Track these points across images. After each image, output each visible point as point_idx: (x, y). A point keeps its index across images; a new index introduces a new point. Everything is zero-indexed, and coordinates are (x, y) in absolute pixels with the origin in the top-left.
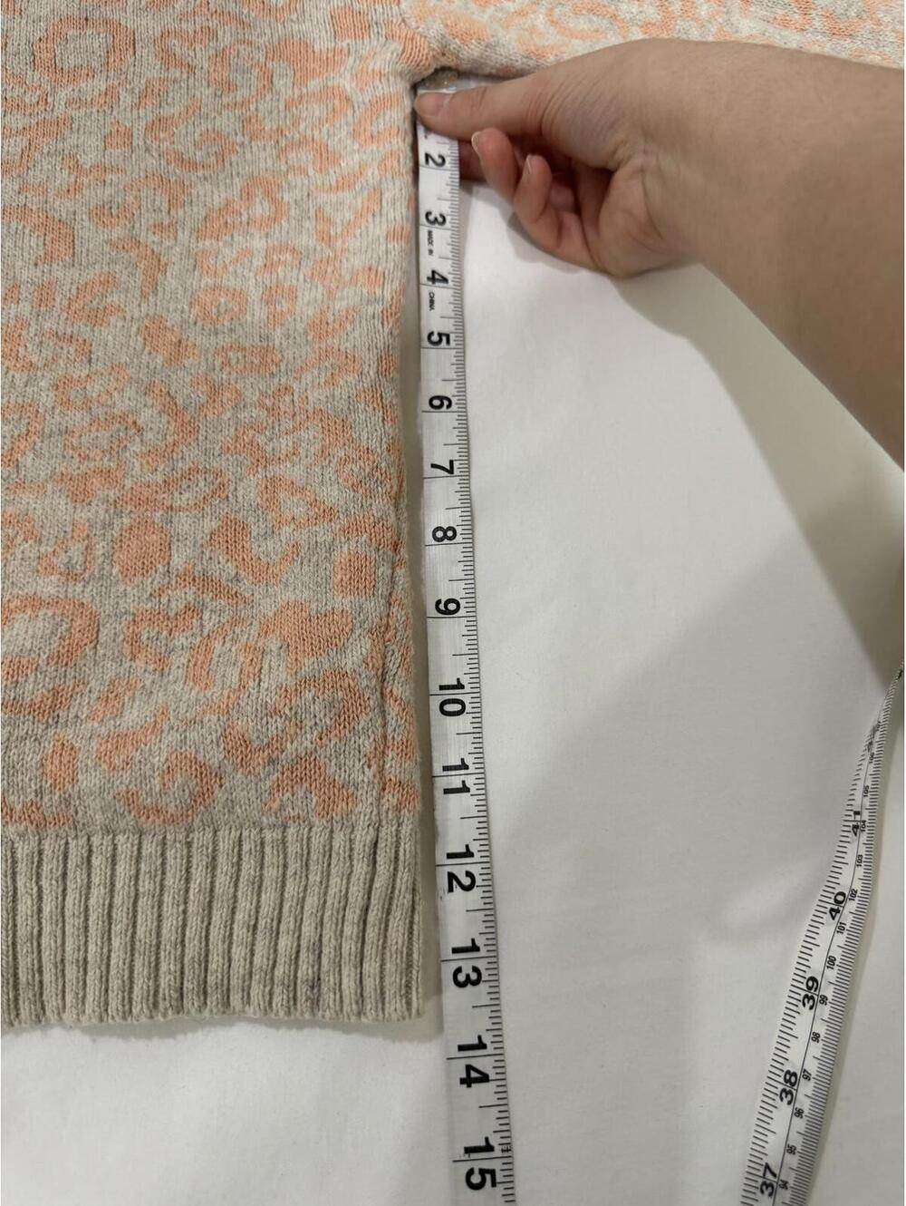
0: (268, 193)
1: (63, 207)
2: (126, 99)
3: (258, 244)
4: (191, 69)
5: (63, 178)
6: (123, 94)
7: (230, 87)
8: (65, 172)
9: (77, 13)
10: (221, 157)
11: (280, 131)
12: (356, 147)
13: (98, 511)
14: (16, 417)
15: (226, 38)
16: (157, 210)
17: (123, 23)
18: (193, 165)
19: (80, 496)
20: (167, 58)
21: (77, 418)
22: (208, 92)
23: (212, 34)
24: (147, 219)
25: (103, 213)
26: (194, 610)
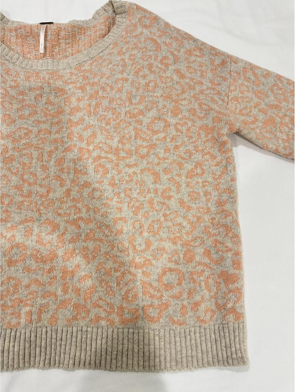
0: (200, 166)
1: (157, 169)
2: (168, 140)
3: (200, 180)
4: (182, 133)
5: (156, 161)
6: (168, 138)
7: (191, 137)
8: (157, 159)
9: (157, 116)
10: (190, 157)
11: (203, 150)
12: (220, 154)
13: (179, 247)
14: (157, 223)
15: (190, 124)
16: (177, 170)
17: (167, 120)
18: (184, 159)
19: (175, 243)
20: (177, 130)
21: (170, 224)
22: (186, 139)
23: (187, 124)
24: (175, 173)
25: (166, 171)
26: (203, 271)
